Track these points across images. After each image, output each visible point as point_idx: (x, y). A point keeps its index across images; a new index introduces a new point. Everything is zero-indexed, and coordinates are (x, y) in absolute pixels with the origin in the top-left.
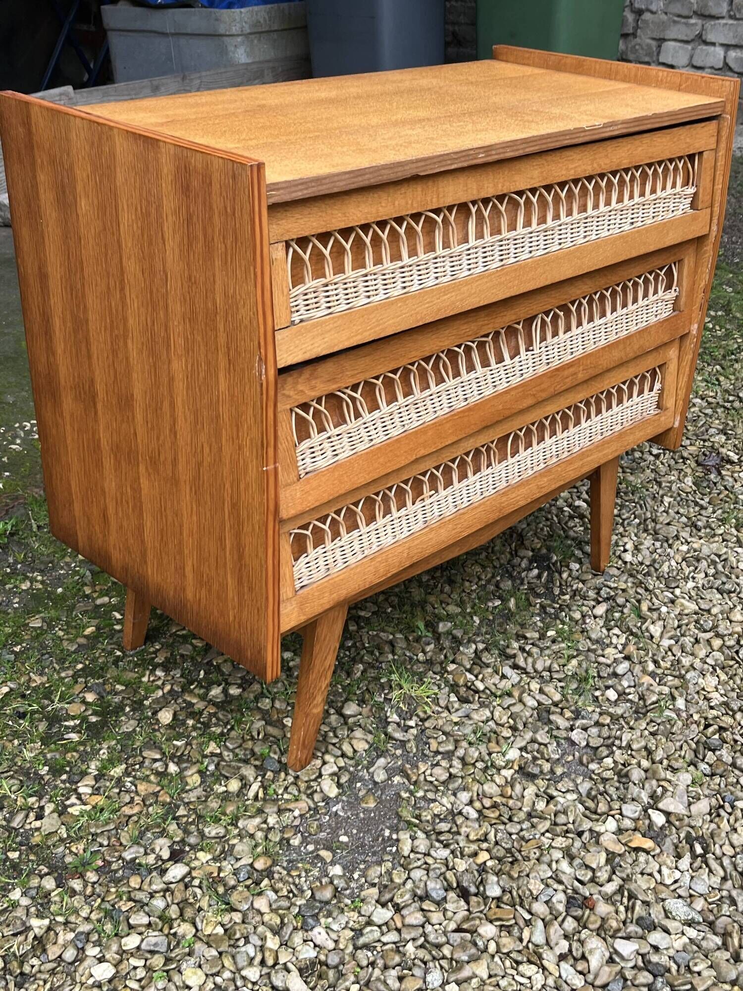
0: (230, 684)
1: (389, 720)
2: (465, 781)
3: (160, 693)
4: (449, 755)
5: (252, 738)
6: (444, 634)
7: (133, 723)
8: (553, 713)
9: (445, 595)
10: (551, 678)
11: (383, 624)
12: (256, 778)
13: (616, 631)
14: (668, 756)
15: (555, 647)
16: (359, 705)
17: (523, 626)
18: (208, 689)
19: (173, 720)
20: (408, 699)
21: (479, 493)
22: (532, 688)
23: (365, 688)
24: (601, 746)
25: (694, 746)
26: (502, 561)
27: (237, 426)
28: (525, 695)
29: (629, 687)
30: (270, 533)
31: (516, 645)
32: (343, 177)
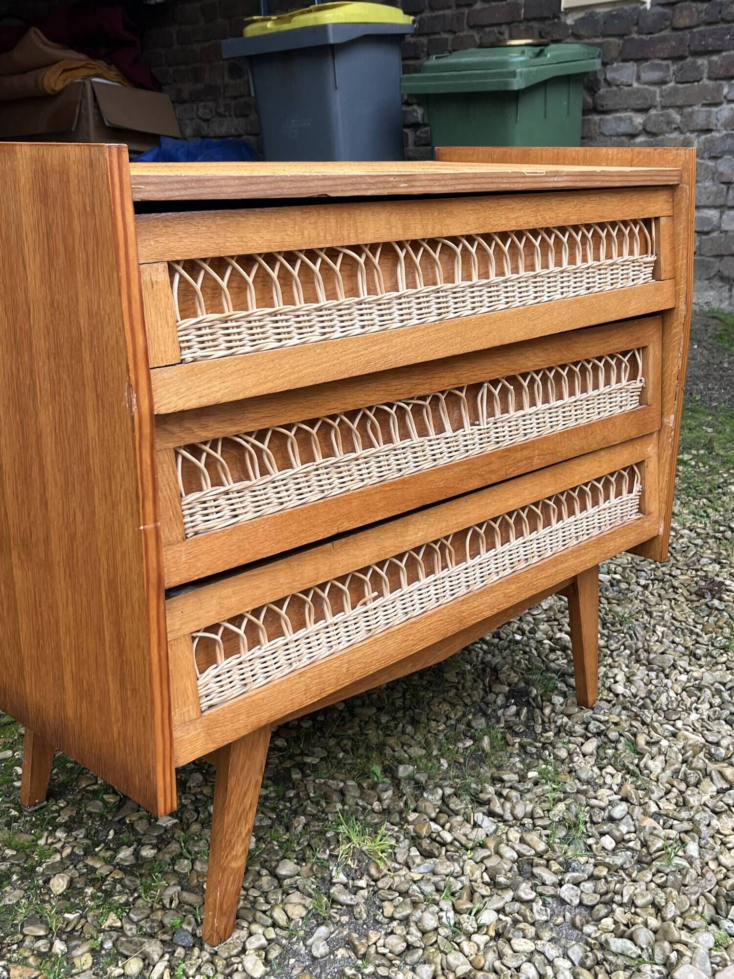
0: (143, 845)
1: (334, 880)
2: (426, 953)
3: (58, 857)
4: (405, 921)
5: (164, 908)
6: (405, 779)
7: (19, 893)
8: (537, 865)
9: (407, 737)
10: (534, 825)
11: (333, 771)
12: (162, 956)
13: (610, 769)
14: (682, 913)
15: (538, 790)
16: (298, 864)
17: (499, 768)
18: (116, 851)
19: (68, 888)
20: (359, 855)
21: (434, 600)
22: (511, 837)
23: (306, 844)
24: (598, 904)
25: (713, 899)
26: (474, 699)
27: (109, 478)
28: (503, 845)
29: (629, 832)
30: (153, 613)
31: (491, 789)
32: (232, 183)
